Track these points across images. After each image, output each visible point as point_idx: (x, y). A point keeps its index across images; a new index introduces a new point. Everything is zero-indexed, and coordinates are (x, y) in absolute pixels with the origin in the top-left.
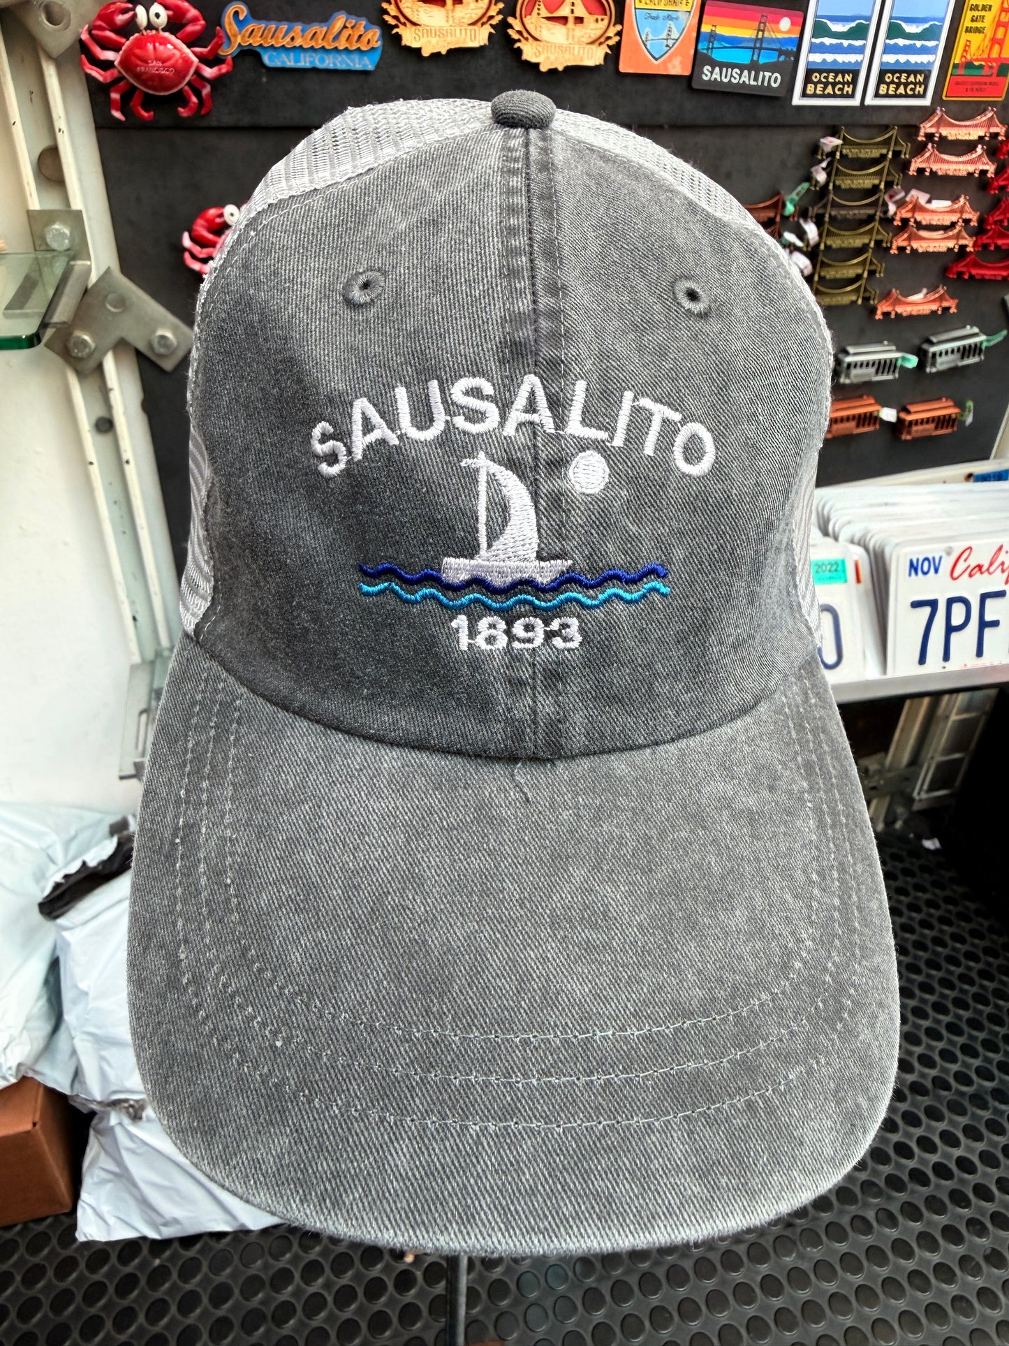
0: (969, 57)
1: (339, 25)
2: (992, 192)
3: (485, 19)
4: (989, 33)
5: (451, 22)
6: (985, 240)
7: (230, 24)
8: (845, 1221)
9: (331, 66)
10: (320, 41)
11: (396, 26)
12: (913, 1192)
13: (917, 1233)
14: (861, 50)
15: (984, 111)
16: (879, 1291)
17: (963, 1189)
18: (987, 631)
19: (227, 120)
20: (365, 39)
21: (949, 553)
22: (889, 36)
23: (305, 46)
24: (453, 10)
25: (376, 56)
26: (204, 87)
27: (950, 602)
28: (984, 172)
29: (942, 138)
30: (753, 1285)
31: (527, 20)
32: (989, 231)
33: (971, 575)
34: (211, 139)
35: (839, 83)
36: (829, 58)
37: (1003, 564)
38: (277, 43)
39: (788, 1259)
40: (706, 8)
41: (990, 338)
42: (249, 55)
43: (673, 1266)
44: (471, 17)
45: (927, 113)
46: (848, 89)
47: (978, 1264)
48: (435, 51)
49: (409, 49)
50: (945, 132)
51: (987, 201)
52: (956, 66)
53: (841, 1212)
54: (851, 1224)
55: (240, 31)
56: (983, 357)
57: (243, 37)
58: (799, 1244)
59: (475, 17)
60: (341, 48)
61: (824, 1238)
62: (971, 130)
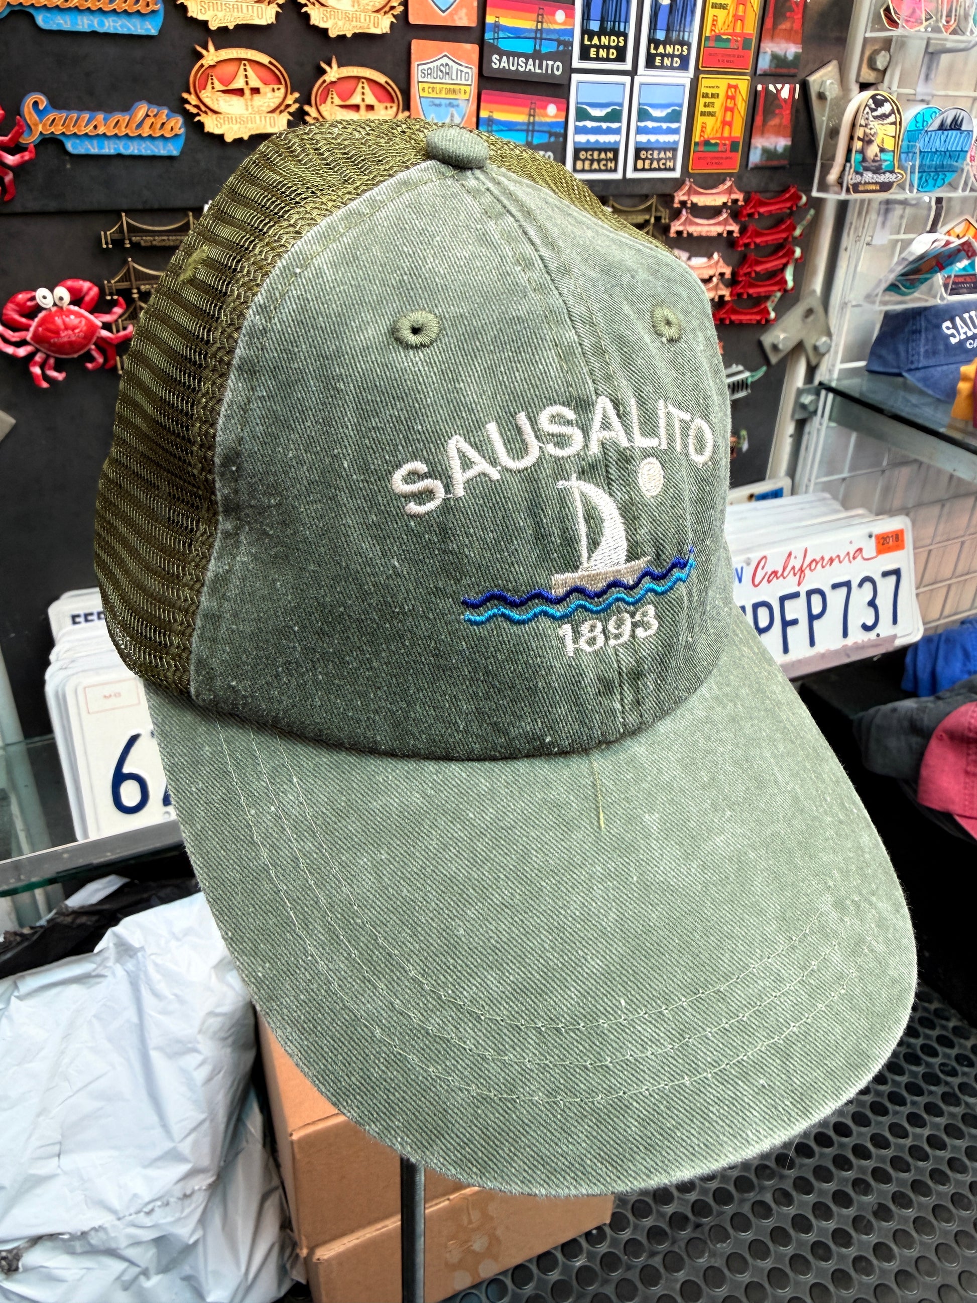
0: (706, 136)
1: (141, 114)
2: (739, 249)
3: (282, 108)
4: (720, 115)
5: (250, 110)
6: (739, 289)
7: (30, 113)
8: (746, 1209)
9: (136, 152)
10: (123, 129)
11: (198, 114)
12: (802, 1166)
13: (811, 1204)
14: (617, 131)
15: (723, 182)
16: (788, 1270)
17: (843, 1153)
18: (790, 630)
19: (33, 205)
20: (168, 127)
21: (748, 564)
22: (640, 119)
23: (109, 134)
24: (251, 100)
25: (181, 142)
26: (7, 174)
27: (756, 607)
28: (730, 233)
29: (694, 205)
30: (673, 1295)
31: (322, 108)
32: (740, 282)
33: (769, 581)
34: (16, 224)
35: (603, 159)
36: (593, 138)
37: (793, 568)
38: (80, 131)
39: (701, 1260)
40: (483, 97)
41: (754, 374)
42: (52, 143)
43: (596, 1295)
44: (269, 106)
45: (678, 184)
46: (611, 165)
47: (869, 1221)
48: (237, 137)
49: (211, 136)
50: (695, 199)
51: (736, 257)
52: (696, 144)
53: (742, 1201)
54: (753, 1209)
55: (41, 121)
56: (749, 391)
57: (44, 125)
58: (709, 1242)
59: (273, 106)
60: (145, 135)
61: (731, 1231)
62: (716, 197)
